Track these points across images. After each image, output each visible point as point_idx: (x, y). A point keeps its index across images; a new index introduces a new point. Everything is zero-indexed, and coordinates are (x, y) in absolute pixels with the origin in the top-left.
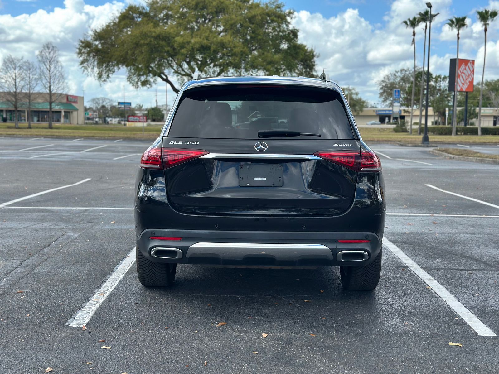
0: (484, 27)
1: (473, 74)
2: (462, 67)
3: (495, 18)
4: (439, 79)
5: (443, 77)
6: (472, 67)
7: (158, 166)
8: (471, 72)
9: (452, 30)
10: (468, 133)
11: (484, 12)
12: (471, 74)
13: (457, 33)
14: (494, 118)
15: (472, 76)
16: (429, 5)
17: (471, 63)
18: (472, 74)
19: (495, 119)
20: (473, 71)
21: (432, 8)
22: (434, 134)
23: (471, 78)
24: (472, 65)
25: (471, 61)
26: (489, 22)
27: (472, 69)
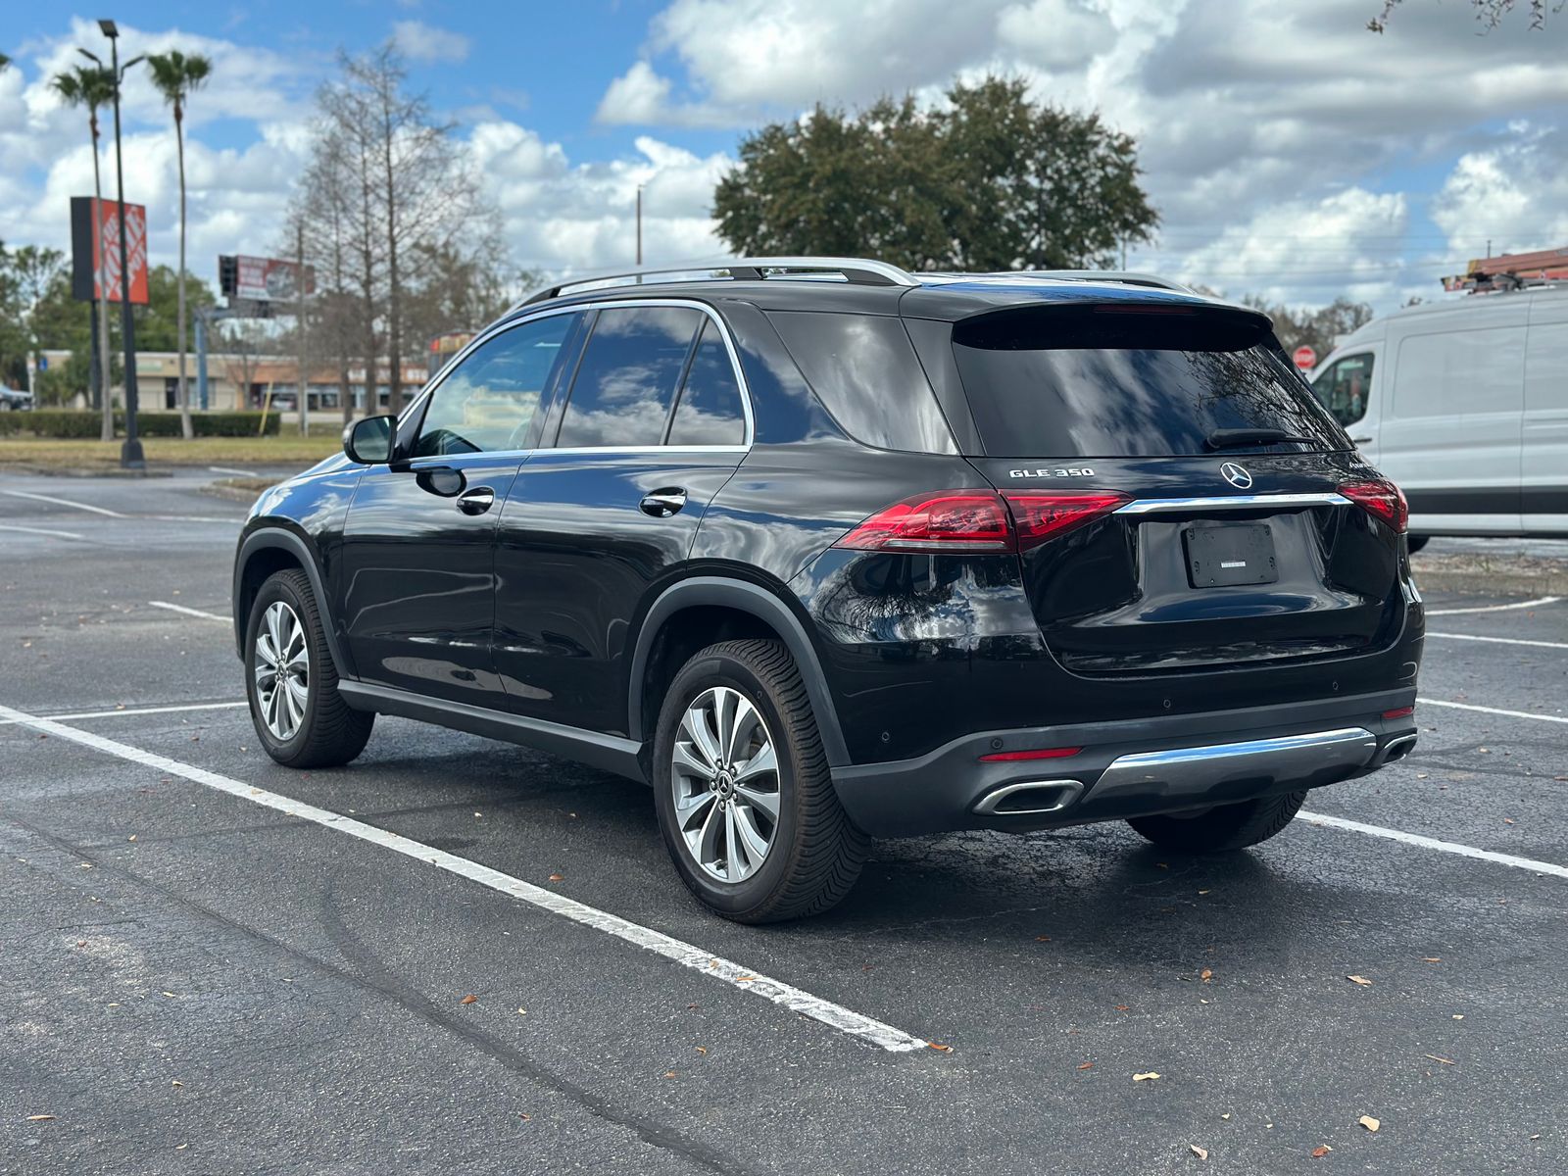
0: (171, 107)
1: (145, 248)
2: (108, 225)
3: (202, 81)
4: (30, 261)
5: (41, 251)
6: (140, 226)
7: (1001, 544)
8: (138, 243)
9: (74, 105)
10: (148, 430)
11: (169, 57)
12: (136, 247)
13: (89, 116)
14: (167, 385)
15: (140, 256)
16: (110, 29)
17: (134, 213)
18: (140, 248)
19: (170, 389)
20: (144, 238)
21: (118, 40)
22: (38, 434)
23: (140, 262)
24: (138, 219)
25: (134, 209)
26: (186, 89)
27: (139, 234)
